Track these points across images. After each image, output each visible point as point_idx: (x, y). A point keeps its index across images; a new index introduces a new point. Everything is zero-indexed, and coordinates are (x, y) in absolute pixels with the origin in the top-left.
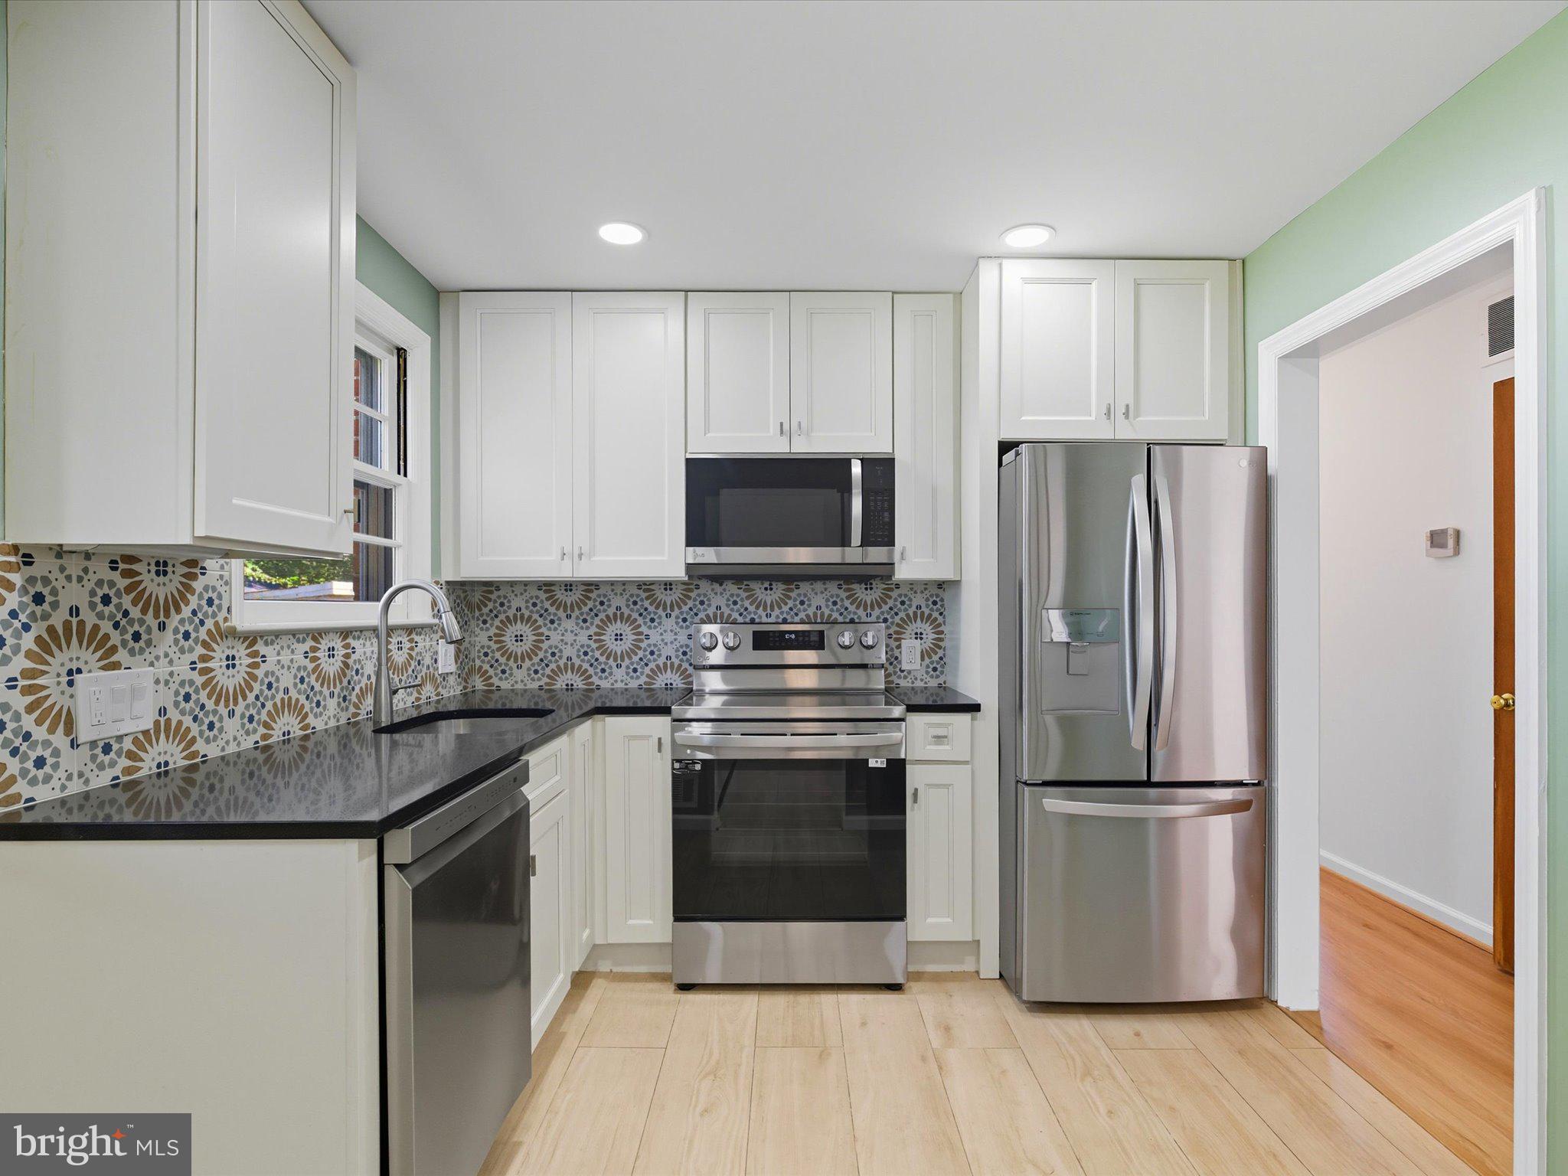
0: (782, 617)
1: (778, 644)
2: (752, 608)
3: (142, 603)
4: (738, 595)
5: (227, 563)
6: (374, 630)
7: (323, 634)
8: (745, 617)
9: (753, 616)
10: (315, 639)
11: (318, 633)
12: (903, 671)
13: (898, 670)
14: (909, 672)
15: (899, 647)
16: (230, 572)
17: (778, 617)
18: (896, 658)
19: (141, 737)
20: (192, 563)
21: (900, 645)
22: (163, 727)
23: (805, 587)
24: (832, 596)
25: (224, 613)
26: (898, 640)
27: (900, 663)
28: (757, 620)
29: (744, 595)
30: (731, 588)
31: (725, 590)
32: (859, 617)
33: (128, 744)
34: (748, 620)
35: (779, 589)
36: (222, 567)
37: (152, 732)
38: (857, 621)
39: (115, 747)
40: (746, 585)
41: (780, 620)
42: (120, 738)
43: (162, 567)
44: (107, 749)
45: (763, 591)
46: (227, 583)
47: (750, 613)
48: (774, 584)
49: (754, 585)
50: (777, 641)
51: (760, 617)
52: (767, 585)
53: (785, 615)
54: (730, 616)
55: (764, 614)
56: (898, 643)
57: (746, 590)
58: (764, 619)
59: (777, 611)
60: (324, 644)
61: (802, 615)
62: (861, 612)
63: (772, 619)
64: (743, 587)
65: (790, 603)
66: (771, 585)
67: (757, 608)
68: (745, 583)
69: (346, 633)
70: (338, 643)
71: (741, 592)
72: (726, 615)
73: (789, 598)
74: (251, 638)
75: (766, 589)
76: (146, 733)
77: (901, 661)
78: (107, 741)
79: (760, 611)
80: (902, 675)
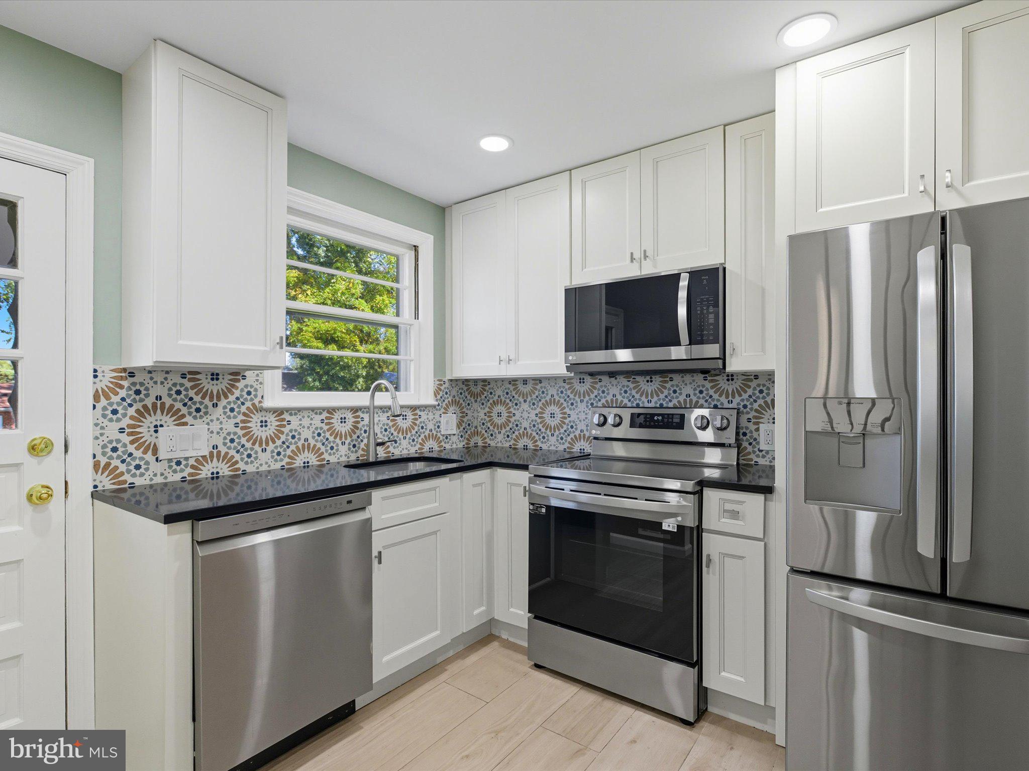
0: (659, 403)
1: (648, 423)
2: (637, 396)
3: (202, 394)
4: (628, 386)
5: (261, 373)
6: (367, 408)
7: (336, 410)
8: (633, 403)
9: (638, 402)
10: (329, 412)
11: (332, 410)
12: (761, 451)
13: (756, 449)
14: (767, 452)
15: (757, 430)
16: (263, 377)
17: (656, 403)
18: (755, 439)
19: (201, 459)
20: (236, 374)
21: (759, 428)
22: (215, 454)
23: (677, 378)
24: (699, 386)
25: (259, 398)
26: (757, 423)
27: (758, 443)
28: (641, 405)
29: (632, 386)
30: (622, 380)
31: (618, 383)
32: (722, 404)
33: (192, 462)
34: (634, 405)
35: (657, 379)
36: (257, 375)
37: (208, 457)
38: (719, 406)
39: (184, 463)
40: (633, 379)
41: (658, 405)
42: (187, 459)
43: (215, 376)
44: (178, 463)
45: (645, 382)
46: (261, 383)
47: (636, 400)
48: (653, 377)
49: (638, 378)
50: (647, 421)
51: (643, 403)
52: (648, 378)
53: (661, 401)
54: (622, 401)
55: (646, 401)
56: (757, 426)
57: (633, 383)
58: (647, 405)
59: (655, 398)
60: (337, 416)
61: (675, 401)
62: (723, 399)
63: (652, 405)
64: (631, 379)
65: (666, 392)
66: (651, 378)
67: (641, 396)
68: (633, 377)
69: (355, 410)
70: (349, 415)
71: (629, 384)
72: (619, 401)
73: (665, 388)
74: (279, 412)
75: (648, 381)
76: (204, 457)
77: (759, 442)
78: (178, 460)
79: (643, 398)
80: (761, 454)
